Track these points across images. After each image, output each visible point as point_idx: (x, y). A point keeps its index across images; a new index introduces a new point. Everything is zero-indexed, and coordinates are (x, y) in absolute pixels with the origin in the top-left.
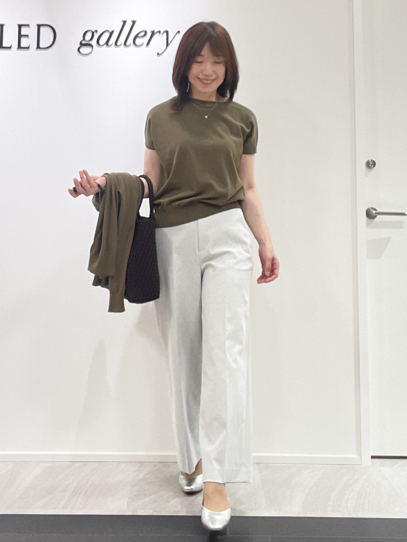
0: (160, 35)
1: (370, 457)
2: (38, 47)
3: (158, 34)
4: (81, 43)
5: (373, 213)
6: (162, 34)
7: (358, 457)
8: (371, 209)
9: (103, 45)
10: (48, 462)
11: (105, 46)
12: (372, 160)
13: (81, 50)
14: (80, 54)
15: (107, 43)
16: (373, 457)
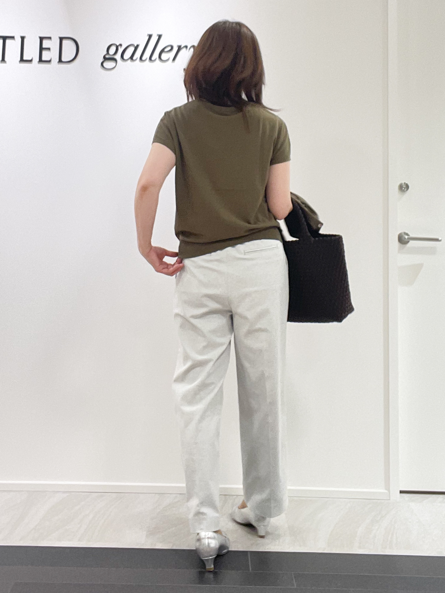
0: (186, 50)
1: (399, 492)
2: (60, 61)
3: (185, 49)
4: (104, 57)
5: (405, 238)
6: (190, 49)
7: (386, 491)
8: (403, 234)
9: (128, 59)
10: (64, 492)
11: (129, 61)
12: (405, 183)
13: (105, 64)
14: (104, 68)
15: (132, 58)
16: (401, 492)
